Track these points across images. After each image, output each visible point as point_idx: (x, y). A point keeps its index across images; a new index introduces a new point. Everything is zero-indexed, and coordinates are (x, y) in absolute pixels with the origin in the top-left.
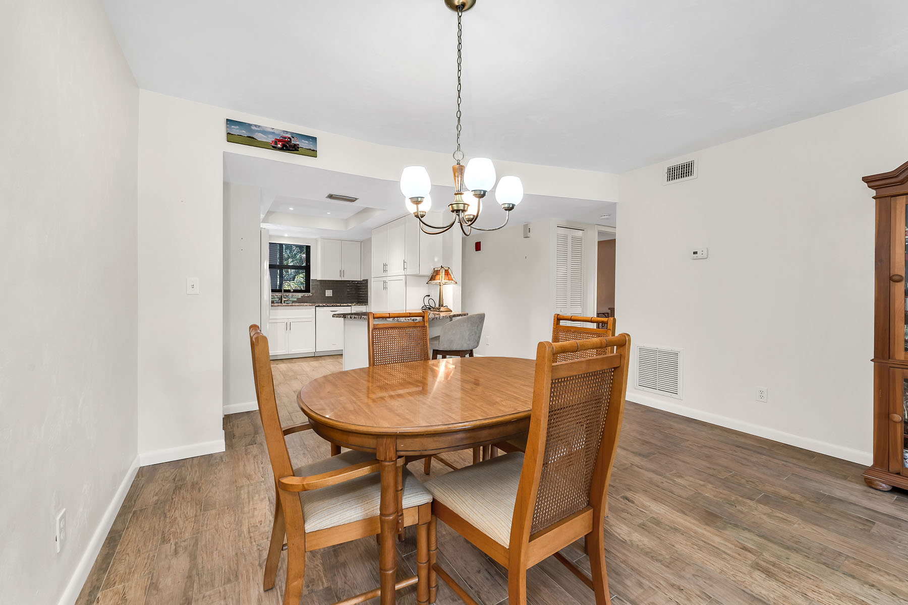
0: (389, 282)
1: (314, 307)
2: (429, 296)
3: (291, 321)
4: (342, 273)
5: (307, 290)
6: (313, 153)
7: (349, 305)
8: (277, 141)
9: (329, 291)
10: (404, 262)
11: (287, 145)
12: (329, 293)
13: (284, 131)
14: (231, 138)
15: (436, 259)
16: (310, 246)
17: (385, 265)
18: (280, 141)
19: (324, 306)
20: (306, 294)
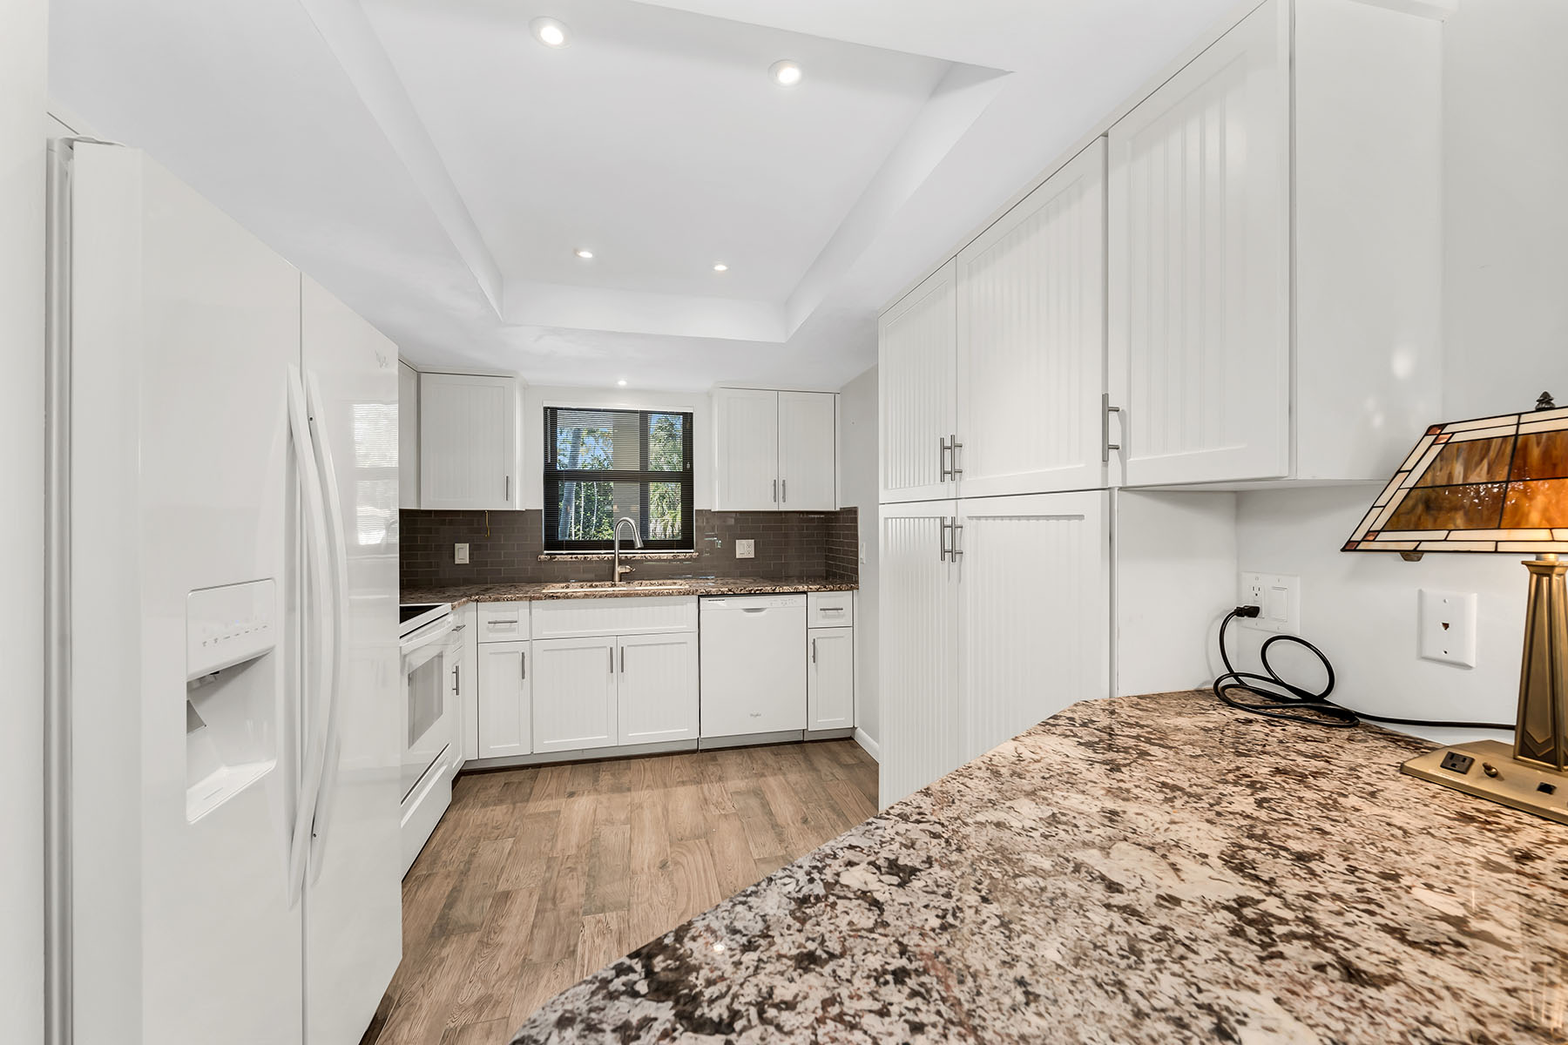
0: (968, 525)
1: (696, 598)
2: (1252, 612)
3: (623, 642)
4: (779, 488)
5: (686, 542)
7: (801, 588)
9: (744, 541)
10: (1107, 410)
12: (745, 549)
15: (1402, 365)
16: (692, 414)
17: (950, 447)
19: (723, 595)
20: (682, 554)
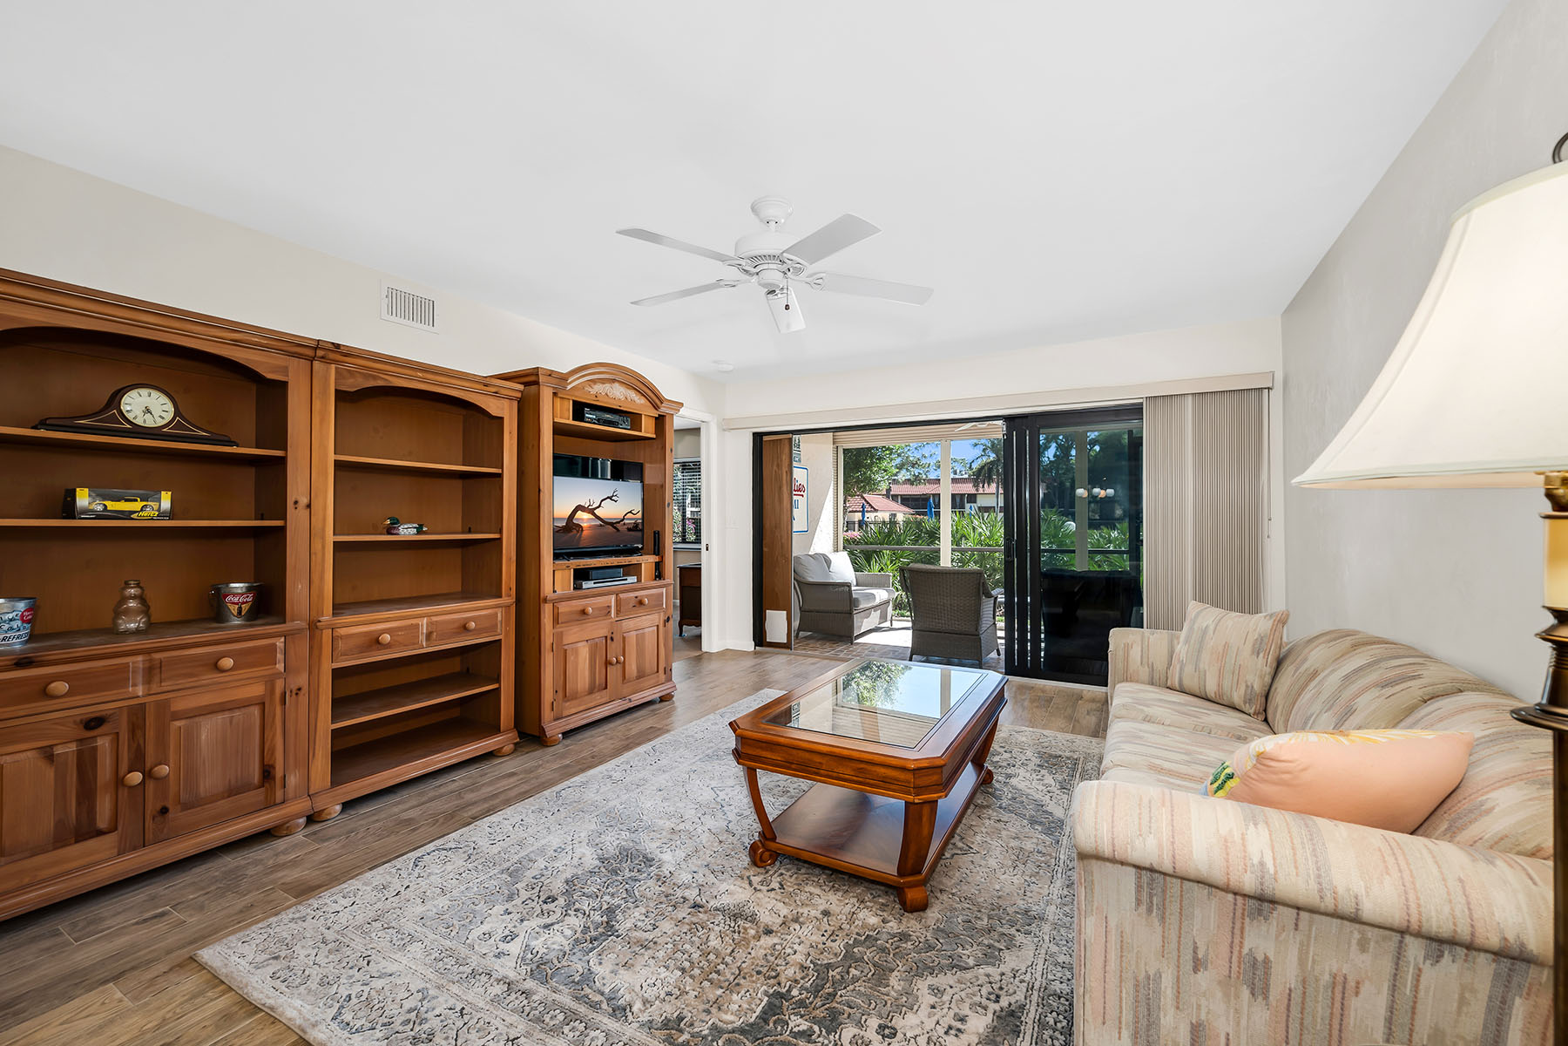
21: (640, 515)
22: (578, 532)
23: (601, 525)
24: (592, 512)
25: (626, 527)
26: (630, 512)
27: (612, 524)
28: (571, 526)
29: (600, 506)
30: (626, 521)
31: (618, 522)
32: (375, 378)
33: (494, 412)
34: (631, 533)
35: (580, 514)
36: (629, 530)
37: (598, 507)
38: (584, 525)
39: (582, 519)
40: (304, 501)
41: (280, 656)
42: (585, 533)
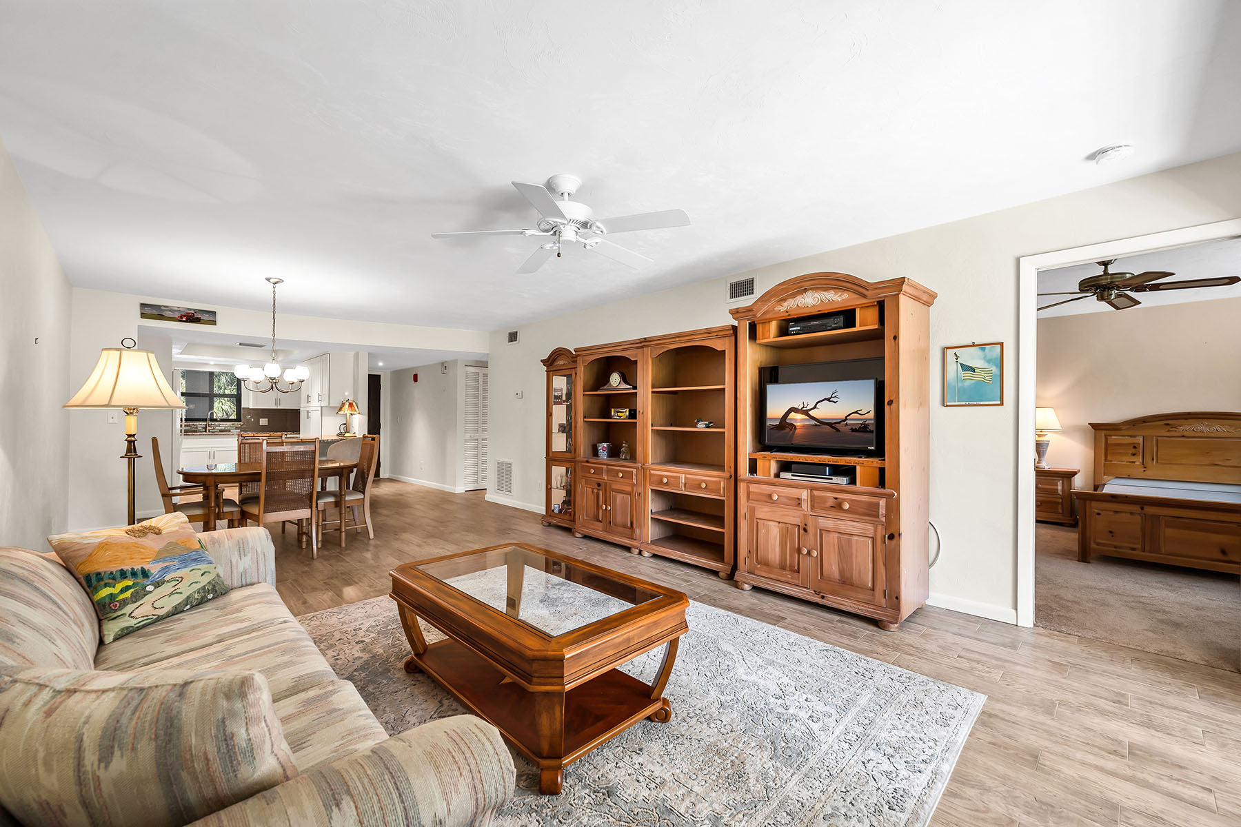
0: (311, 412)
3: (214, 449)
5: (238, 419)
6: (214, 323)
8: (182, 317)
9: (263, 419)
10: (319, 395)
11: (191, 317)
12: (264, 422)
13: (188, 309)
14: (143, 316)
15: (346, 394)
17: (308, 397)
18: (184, 316)
20: (236, 423)
21: (872, 415)
22: (791, 430)
23: (816, 425)
24: (806, 413)
25: (850, 427)
26: (856, 412)
27: (830, 424)
28: (784, 424)
29: (815, 407)
30: (849, 422)
31: (839, 423)
32: (663, 348)
33: (719, 348)
34: (854, 433)
35: (793, 415)
36: (853, 430)
37: (813, 409)
38: (798, 424)
39: (796, 420)
40: (641, 411)
41: (634, 477)
42: (797, 431)
